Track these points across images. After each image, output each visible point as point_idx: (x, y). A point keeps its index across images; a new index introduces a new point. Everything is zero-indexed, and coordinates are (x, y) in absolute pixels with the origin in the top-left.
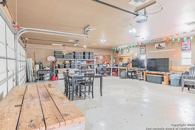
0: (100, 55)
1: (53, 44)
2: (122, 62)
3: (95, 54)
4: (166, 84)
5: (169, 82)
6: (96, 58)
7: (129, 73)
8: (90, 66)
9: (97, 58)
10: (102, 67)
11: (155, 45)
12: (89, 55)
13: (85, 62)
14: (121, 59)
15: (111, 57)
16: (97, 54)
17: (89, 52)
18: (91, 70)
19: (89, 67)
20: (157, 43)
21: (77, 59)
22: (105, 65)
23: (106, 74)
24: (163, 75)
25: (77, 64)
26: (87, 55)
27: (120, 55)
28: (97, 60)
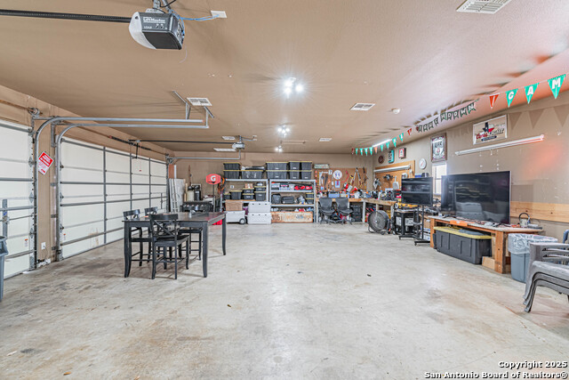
0: (334, 170)
1: (217, 150)
2: (390, 186)
3: (320, 166)
5: (507, 261)
6: (322, 177)
7: (397, 218)
8: (305, 196)
9: (326, 177)
10: (334, 200)
12: (301, 169)
13: (292, 186)
14: (389, 179)
15: (369, 174)
16: (327, 166)
17: (301, 164)
18: (306, 205)
19: (301, 198)
21: (271, 180)
22: (343, 195)
23: (348, 218)
24: (489, 234)
25: (271, 191)
26: (294, 170)
27: (386, 168)
28: (326, 182)
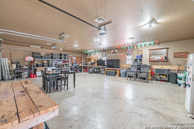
0: (74, 57)
1: (31, 46)
2: (90, 62)
3: (70, 55)
4: (118, 76)
5: (120, 74)
8: (66, 65)
9: (71, 59)
10: (75, 66)
11: (111, 51)
12: (65, 56)
13: (62, 62)
14: (89, 60)
15: (83, 58)
16: (72, 56)
17: (65, 54)
18: (67, 68)
19: (65, 66)
20: (113, 49)
21: (55, 60)
22: (77, 64)
23: (78, 71)
24: (116, 70)
25: (55, 63)
26: (63, 56)
27: (88, 57)
28: (71, 60)
